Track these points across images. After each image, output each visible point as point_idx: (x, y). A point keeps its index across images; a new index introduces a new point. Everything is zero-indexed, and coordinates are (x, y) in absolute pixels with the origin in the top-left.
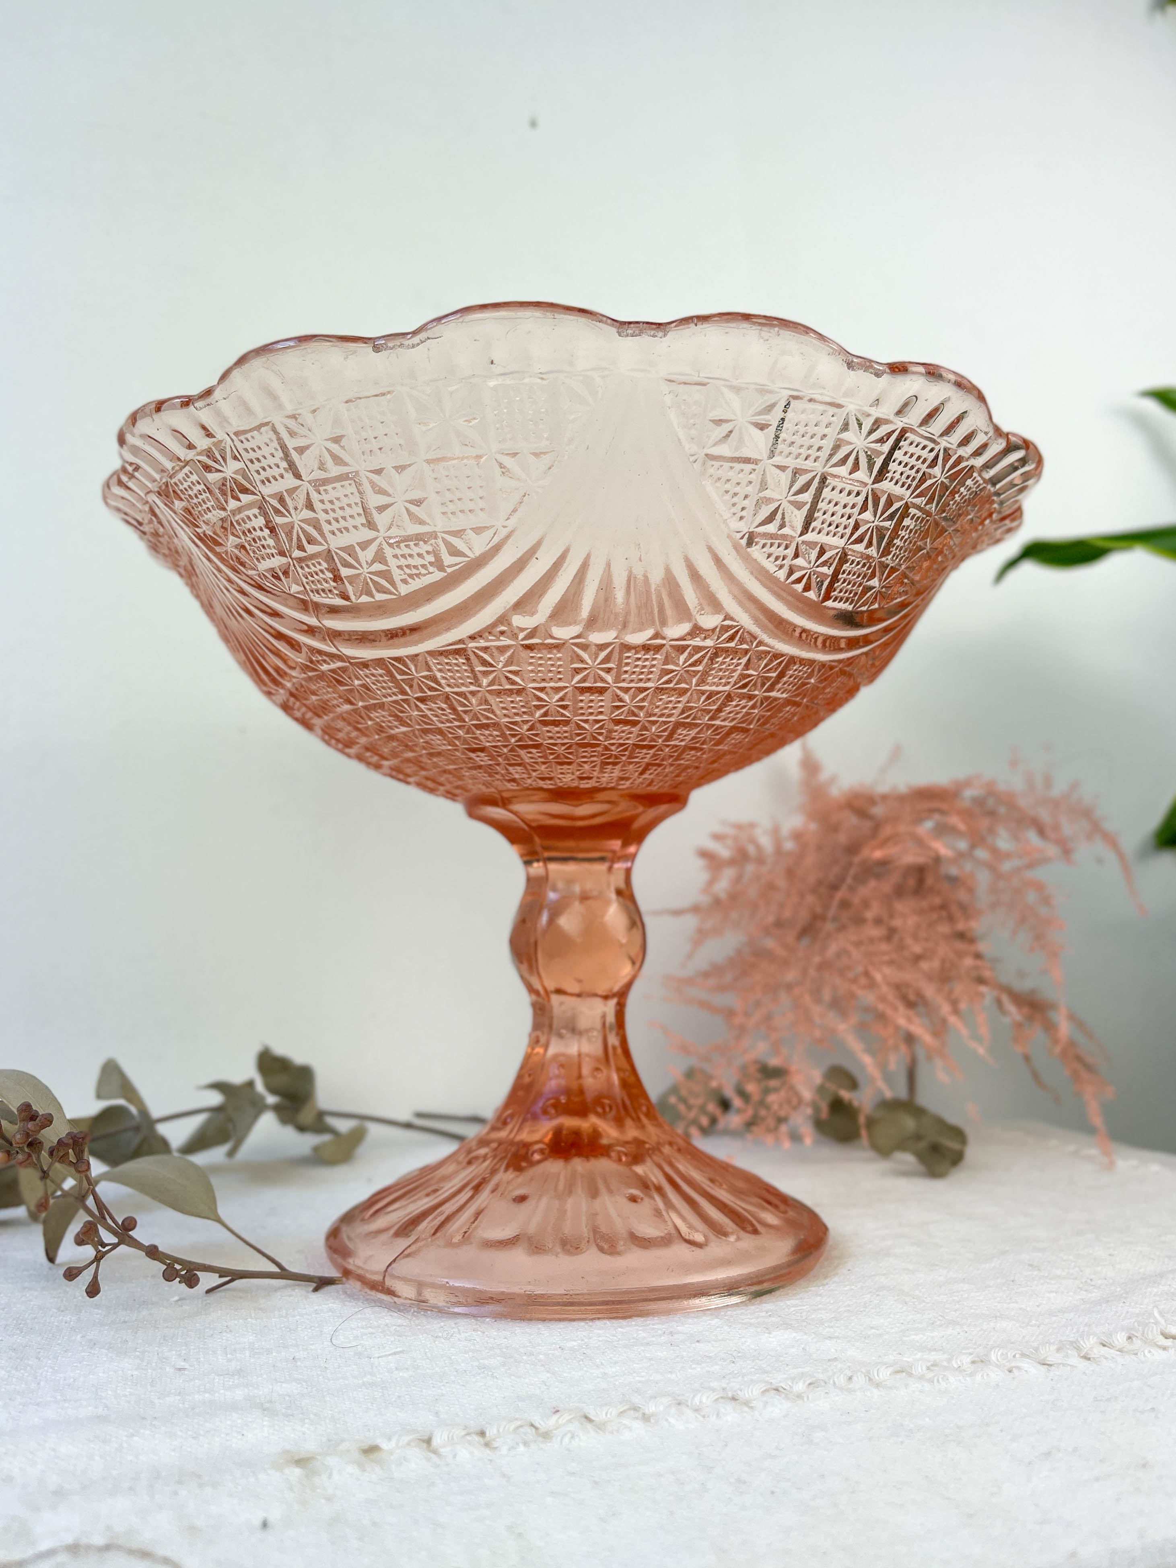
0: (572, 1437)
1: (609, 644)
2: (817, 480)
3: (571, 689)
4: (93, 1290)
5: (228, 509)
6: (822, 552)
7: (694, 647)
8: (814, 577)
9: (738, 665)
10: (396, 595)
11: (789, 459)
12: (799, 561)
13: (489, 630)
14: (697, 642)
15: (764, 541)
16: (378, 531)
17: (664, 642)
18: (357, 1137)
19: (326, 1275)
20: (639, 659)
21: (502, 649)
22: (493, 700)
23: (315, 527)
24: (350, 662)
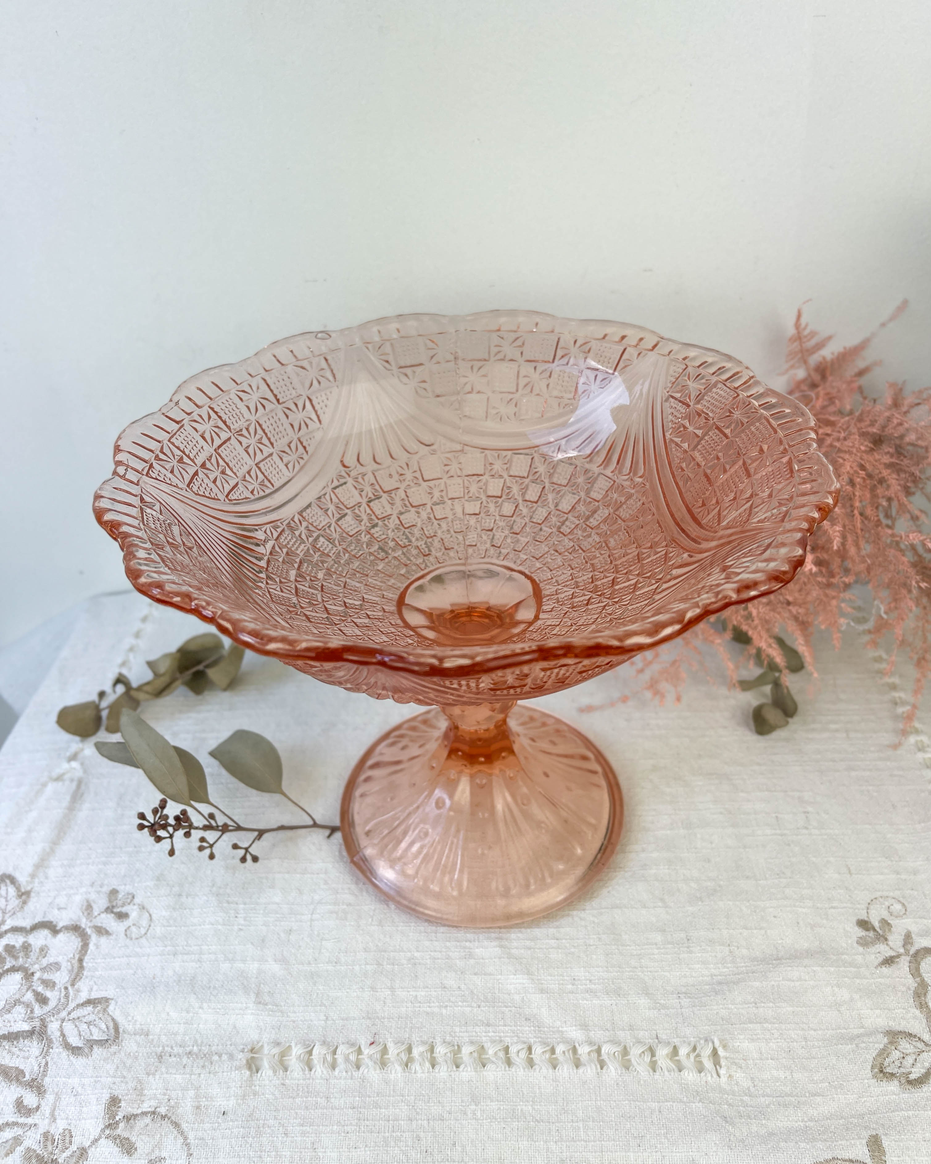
0: (368, 1070)
19: (335, 823)
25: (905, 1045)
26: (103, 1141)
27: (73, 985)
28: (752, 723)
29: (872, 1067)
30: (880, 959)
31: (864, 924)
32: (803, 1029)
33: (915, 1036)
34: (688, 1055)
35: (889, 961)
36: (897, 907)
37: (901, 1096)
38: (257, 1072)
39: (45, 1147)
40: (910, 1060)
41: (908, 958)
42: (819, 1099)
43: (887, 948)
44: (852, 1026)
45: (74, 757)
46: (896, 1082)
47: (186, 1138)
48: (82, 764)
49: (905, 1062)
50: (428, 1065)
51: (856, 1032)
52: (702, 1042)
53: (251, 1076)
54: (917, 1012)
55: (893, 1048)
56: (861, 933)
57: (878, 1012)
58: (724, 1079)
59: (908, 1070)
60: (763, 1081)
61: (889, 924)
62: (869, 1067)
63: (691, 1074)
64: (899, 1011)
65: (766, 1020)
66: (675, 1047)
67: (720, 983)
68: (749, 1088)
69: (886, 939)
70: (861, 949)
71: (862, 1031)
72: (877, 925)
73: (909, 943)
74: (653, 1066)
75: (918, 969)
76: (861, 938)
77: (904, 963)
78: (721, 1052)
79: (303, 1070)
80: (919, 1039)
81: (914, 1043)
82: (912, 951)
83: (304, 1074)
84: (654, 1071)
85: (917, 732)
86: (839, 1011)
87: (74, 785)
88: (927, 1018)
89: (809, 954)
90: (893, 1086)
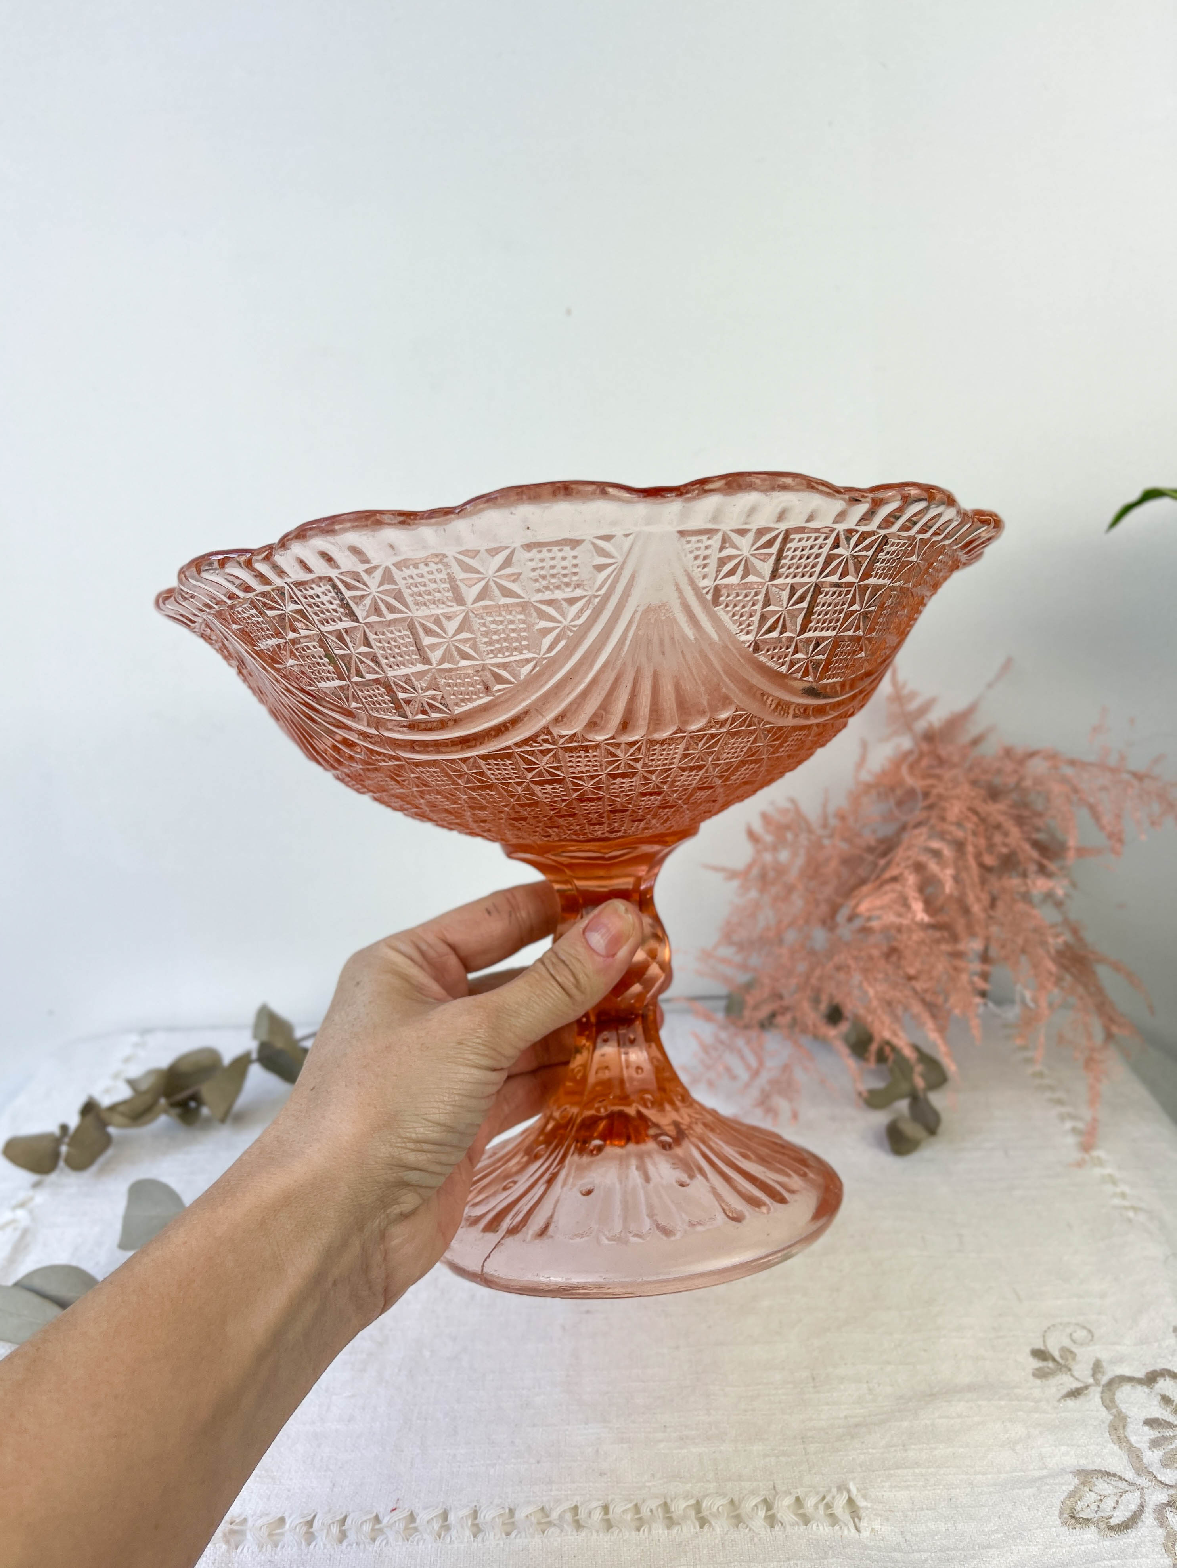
1: (637, 742)
2: (812, 590)
3: (604, 776)
5: (288, 638)
6: (817, 645)
7: (711, 734)
8: (810, 665)
9: (748, 742)
10: (449, 714)
11: (788, 579)
12: (799, 656)
13: (532, 739)
14: (714, 731)
15: (767, 647)
16: (431, 665)
17: (685, 734)
20: (664, 750)
21: (544, 753)
22: (537, 789)
23: (372, 660)
24: (406, 762)
25: (1102, 1486)
28: (886, 1143)
29: (1061, 1513)
30: (1064, 1391)
31: (1040, 1354)
32: (967, 1473)
33: (1114, 1475)
34: (816, 1507)
35: (1075, 1394)
36: (1081, 1334)
37: (1101, 1544)
38: (237, 1548)
40: (1109, 1503)
41: (1100, 1389)
42: (992, 1552)
43: (1071, 1379)
44: (1031, 1467)
45: (22, 1205)
46: (1093, 1528)
48: (31, 1212)
49: (1102, 1506)
50: (468, 1533)
51: (1037, 1474)
52: (834, 1490)
53: (228, 1551)
54: (1116, 1448)
55: (1086, 1489)
56: (1036, 1364)
57: (1064, 1449)
58: (865, 1534)
59: (1108, 1514)
60: (917, 1535)
61: (1071, 1352)
62: (1057, 1513)
63: (821, 1528)
64: (1091, 1448)
65: (917, 1465)
66: (798, 1499)
67: (857, 1425)
68: (898, 1544)
69: (1070, 1370)
70: (1038, 1382)
71: (1045, 1472)
72: (1056, 1354)
73: (1100, 1372)
74: (772, 1520)
75: (1113, 1400)
76: (1037, 1369)
77: (1095, 1396)
78: (861, 1503)
79: (299, 1544)
80: (1120, 1478)
81: (1114, 1483)
82: (1104, 1380)
83: (300, 1549)
84: (772, 1527)
85: (1100, 1163)
86: (1014, 1450)
87: (18, 1234)
88: (1128, 1455)
89: (971, 1388)
90: (1090, 1533)
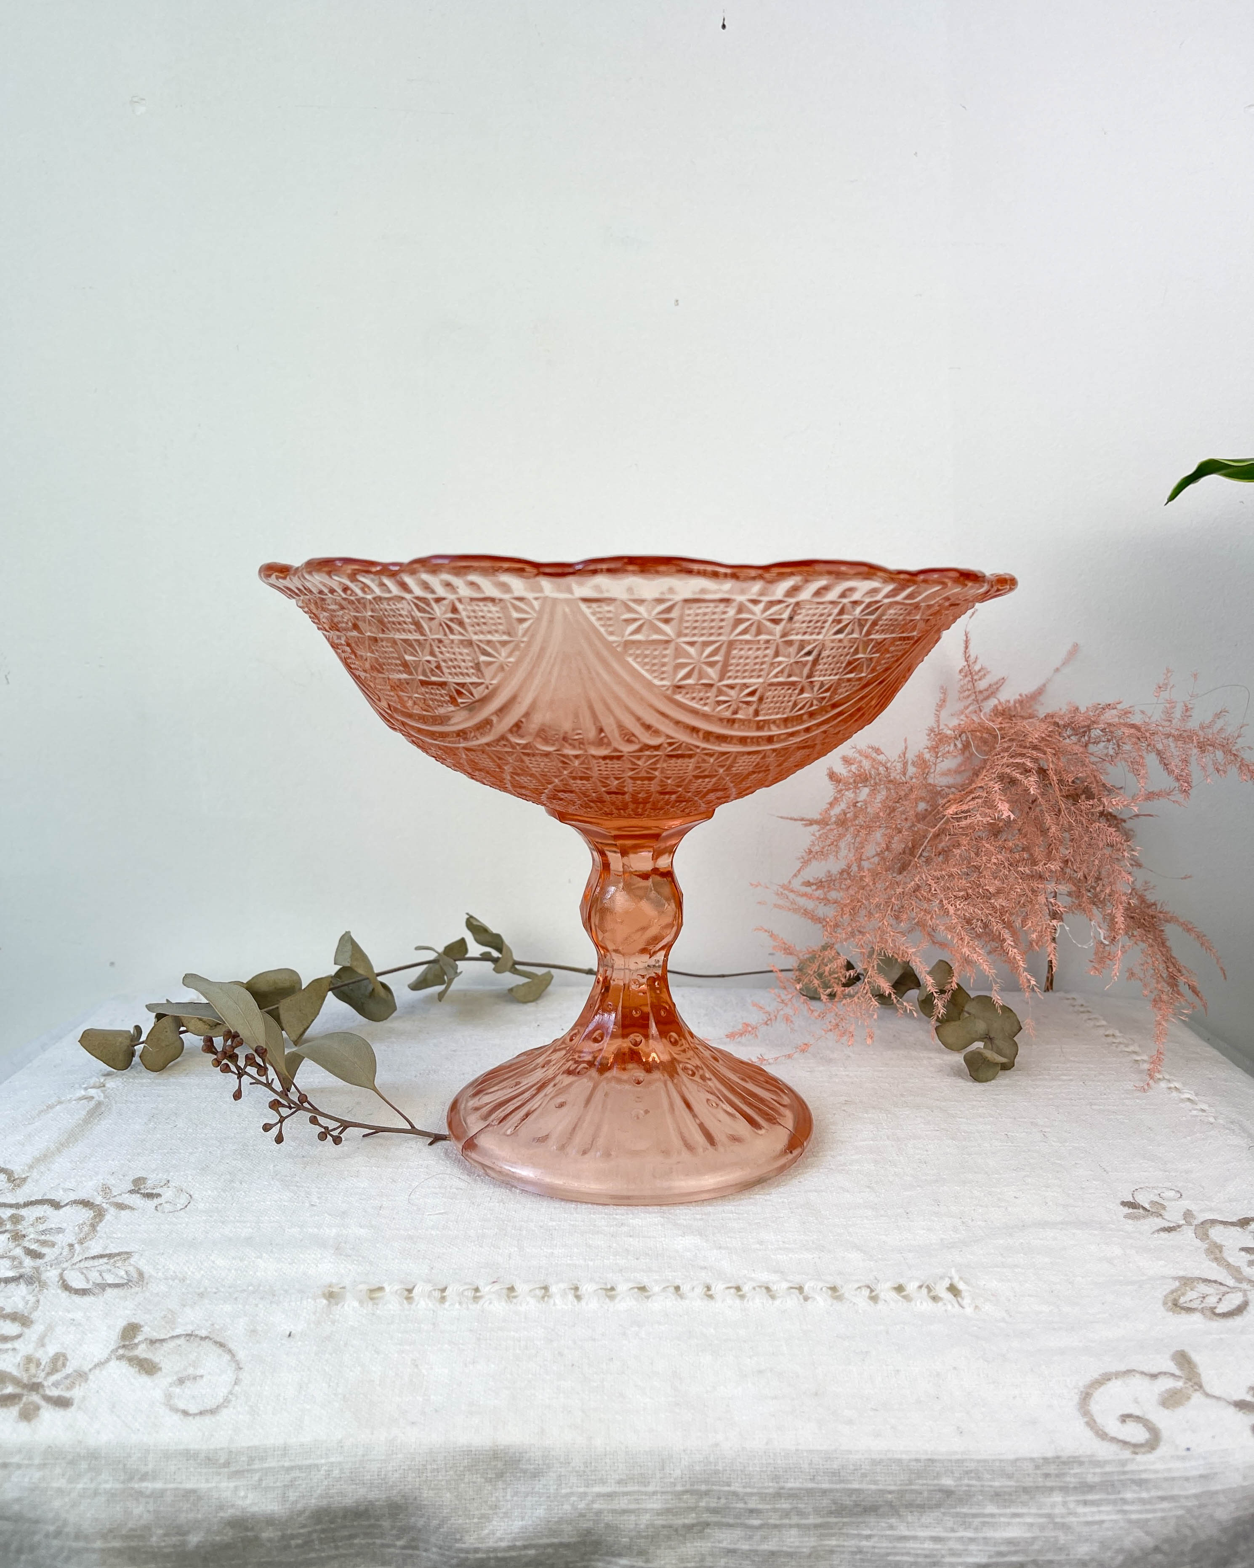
0: (490, 1303)
1: (581, 756)
2: (725, 646)
4: (279, 1139)
6: (743, 689)
7: (648, 755)
14: (650, 753)
15: (686, 690)
16: (414, 675)
17: (622, 754)
18: (547, 980)
19: (442, 1133)
25: (1204, 1288)
26: (113, 1363)
27: (81, 1242)
29: (1164, 1303)
30: (1157, 1228)
31: (1130, 1205)
33: (1215, 1282)
34: (918, 1290)
35: (1168, 1230)
36: (1169, 1194)
37: (1208, 1324)
38: (338, 1303)
39: (27, 1370)
40: (1212, 1299)
41: (1192, 1227)
43: (1163, 1221)
44: (1130, 1274)
45: (92, 1087)
46: (1198, 1314)
47: (233, 1356)
48: (103, 1092)
49: (1206, 1301)
50: (570, 1299)
51: (1136, 1278)
52: (936, 1280)
53: (329, 1305)
54: (1214, 1265)
55: (1188, 1289)
56: (1127, 1210)
57: (1161, 1263)
58: (969, 1310)
59: (1212, 1306)
60: (1021, 1313)
61: (1161, 1204)
62: (1160, 1302)
63: (925, 1304)
64: (1190, 1264)
65: (1018, 1267)
66: (900, 1284)
67: (953, 1243)
68: (1003, 1317)
69: (1161, 1215)
70: (1131, 1222)
71: (1144, 1277)
72: (1146, 1205)
73: (1191, 1217)
74: (874, 1298)
75: (1206, 1235)
76: (1128, 1214)
77: (1188, 1232)
78: (963, 1288)
79: (401, 1304)
80: (1222, 1284)
81: (1215, 1287)
82: (1196, 1222)
84: (876, 1302)
86: (1111, 1263)
87: (92, 1105)
88: (1228, 1270)
89: (1064, 1223)
90: (1196, 1317)
